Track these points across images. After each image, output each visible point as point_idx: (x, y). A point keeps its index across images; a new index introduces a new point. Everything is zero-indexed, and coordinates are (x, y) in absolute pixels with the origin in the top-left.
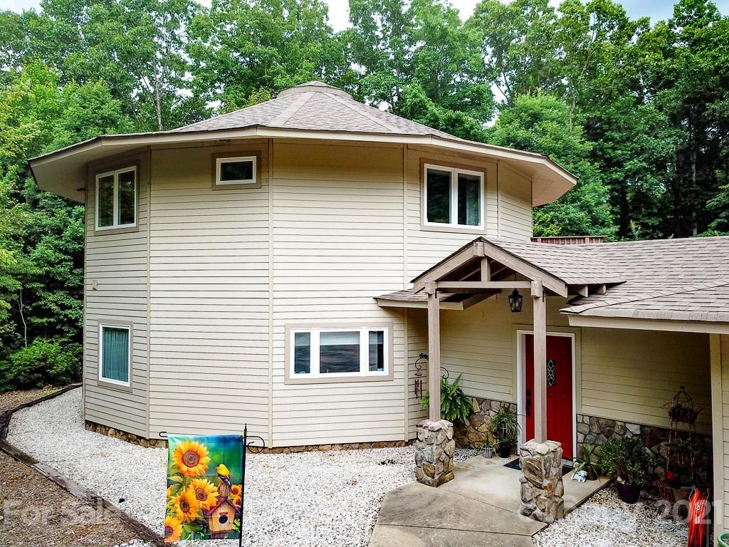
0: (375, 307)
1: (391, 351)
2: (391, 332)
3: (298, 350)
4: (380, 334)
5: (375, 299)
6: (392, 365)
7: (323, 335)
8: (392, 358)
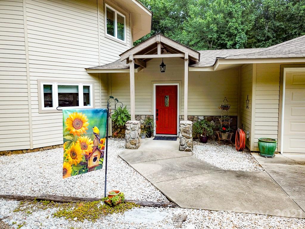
0: (86, 73)
1: (94, 96)
2: (94, 86)
3: (45, 95)
4: (88, 87)
5: (86, 69)
6: (94, 103)
7: (59, 87)
8: (94, 100)
